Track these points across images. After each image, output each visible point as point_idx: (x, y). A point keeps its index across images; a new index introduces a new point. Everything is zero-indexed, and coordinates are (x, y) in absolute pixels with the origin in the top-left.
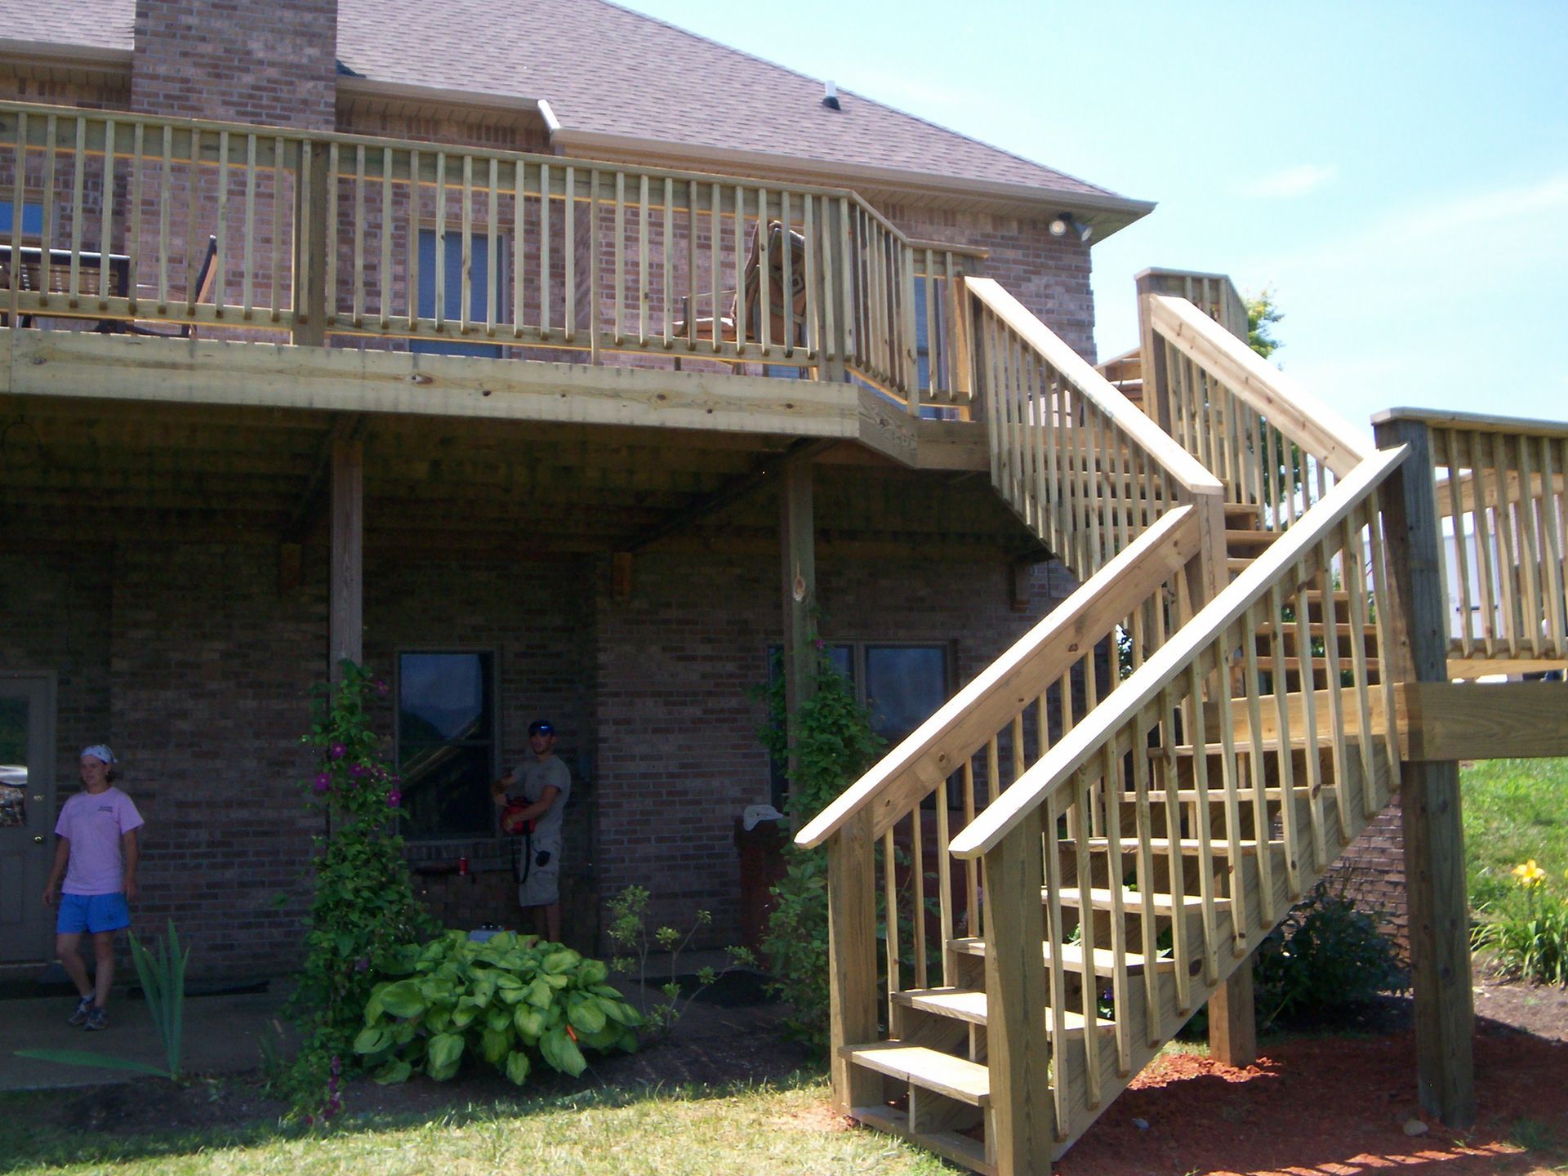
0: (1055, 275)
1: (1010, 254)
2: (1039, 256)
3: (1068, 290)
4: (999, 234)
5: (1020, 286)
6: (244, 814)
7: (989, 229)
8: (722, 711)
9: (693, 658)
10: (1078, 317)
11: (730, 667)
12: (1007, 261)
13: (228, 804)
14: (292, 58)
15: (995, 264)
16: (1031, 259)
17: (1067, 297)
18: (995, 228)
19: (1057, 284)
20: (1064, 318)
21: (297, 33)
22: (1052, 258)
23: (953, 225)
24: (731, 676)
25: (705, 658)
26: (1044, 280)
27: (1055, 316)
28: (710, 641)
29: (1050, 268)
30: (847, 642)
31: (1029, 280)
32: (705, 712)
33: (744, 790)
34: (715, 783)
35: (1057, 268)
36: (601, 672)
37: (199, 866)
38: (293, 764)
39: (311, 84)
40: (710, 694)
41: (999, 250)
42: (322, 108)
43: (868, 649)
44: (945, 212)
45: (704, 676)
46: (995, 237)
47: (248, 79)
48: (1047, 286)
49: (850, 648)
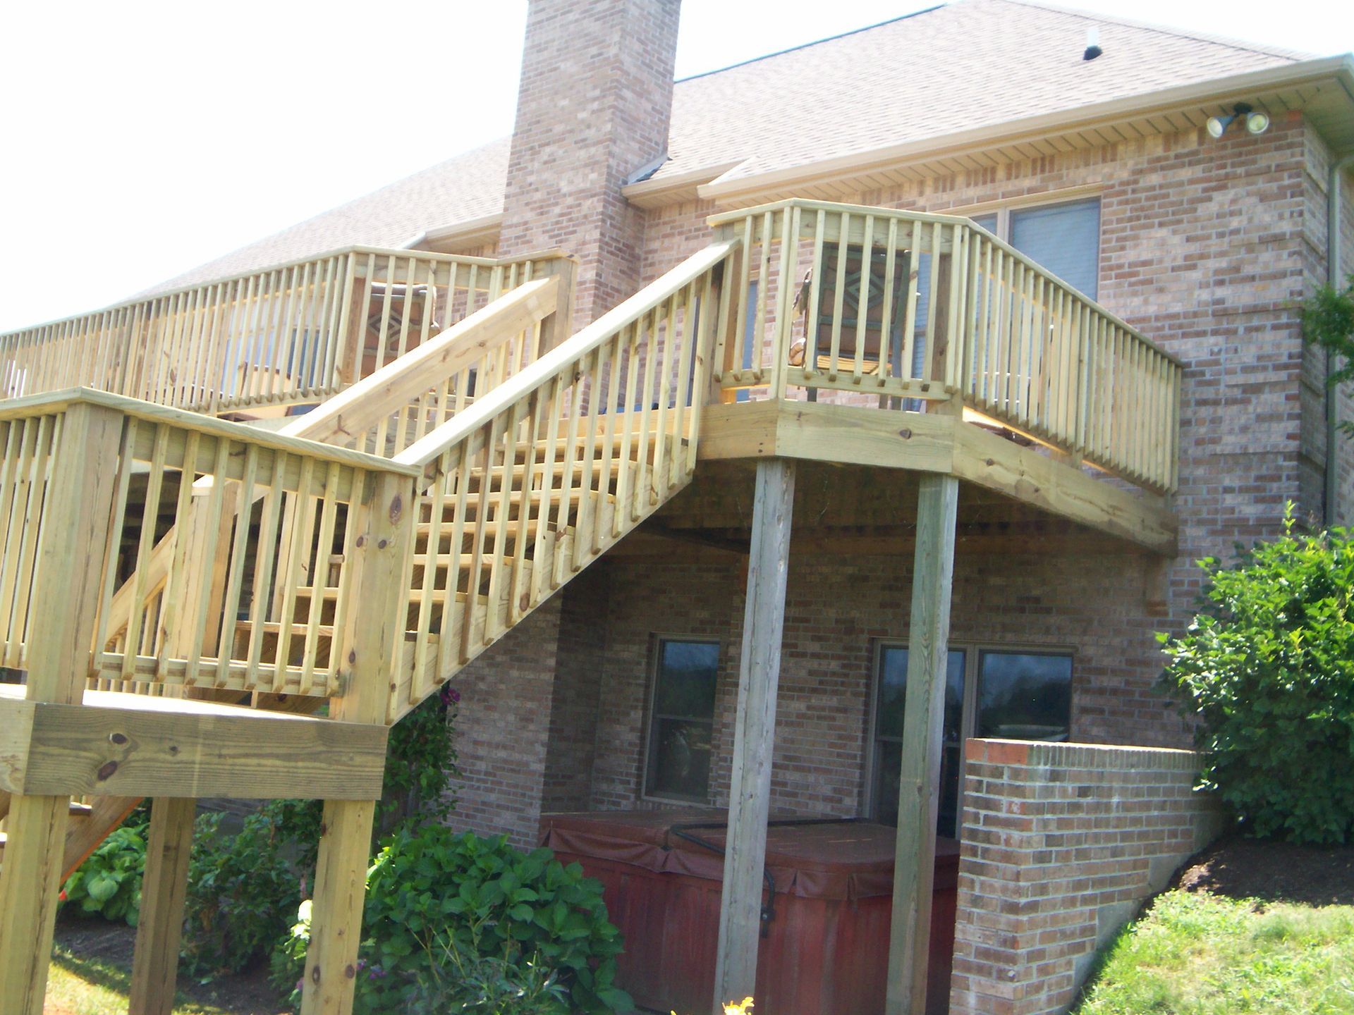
0: (1249, 184)
1: (1185, 174)
2: (1224, 167)
3: (1263, 198)
4: (1172, 154)
5: (1195, 210)
6: (502, 754)
7: (1159, 152)
8: (823, 709)
9: (803, 655)
10: (1276, 230)
11: (834, 665)
12: (1181, 184)
13: (497, 746)
14: (582, 186)
15: (1163, 191)
16: (1214, 173)
17: (1260, 208)
18: (1167, 149)
19: (1248, 194)
20: (1254, 237)
21: (586, 165)
22: (1242, 164)
23: (1113, 160)
24: (834, 674)
25: (815, 656)
26: (1231, 194)
27: (1242, 236)
28: (819, 639)
29: (1240, 176)
30: (962, 646)
31: (1210, 199)
32: (809, 708)
33: (835, 790)
34: (811, 778)
35: (1248, 175)
36: (730, 664)
37: (478, 788)
38: (532, 720)
39: (589, 202)
40: (814, 690)
41: (1170, 173)
42: (595, 218)
43: (982, 653)
44: (1104, 148)
45: (811, 673)
46: (1167, 158)
47: (557, 210)
48: (1233, 201)
49: (964, 652)
